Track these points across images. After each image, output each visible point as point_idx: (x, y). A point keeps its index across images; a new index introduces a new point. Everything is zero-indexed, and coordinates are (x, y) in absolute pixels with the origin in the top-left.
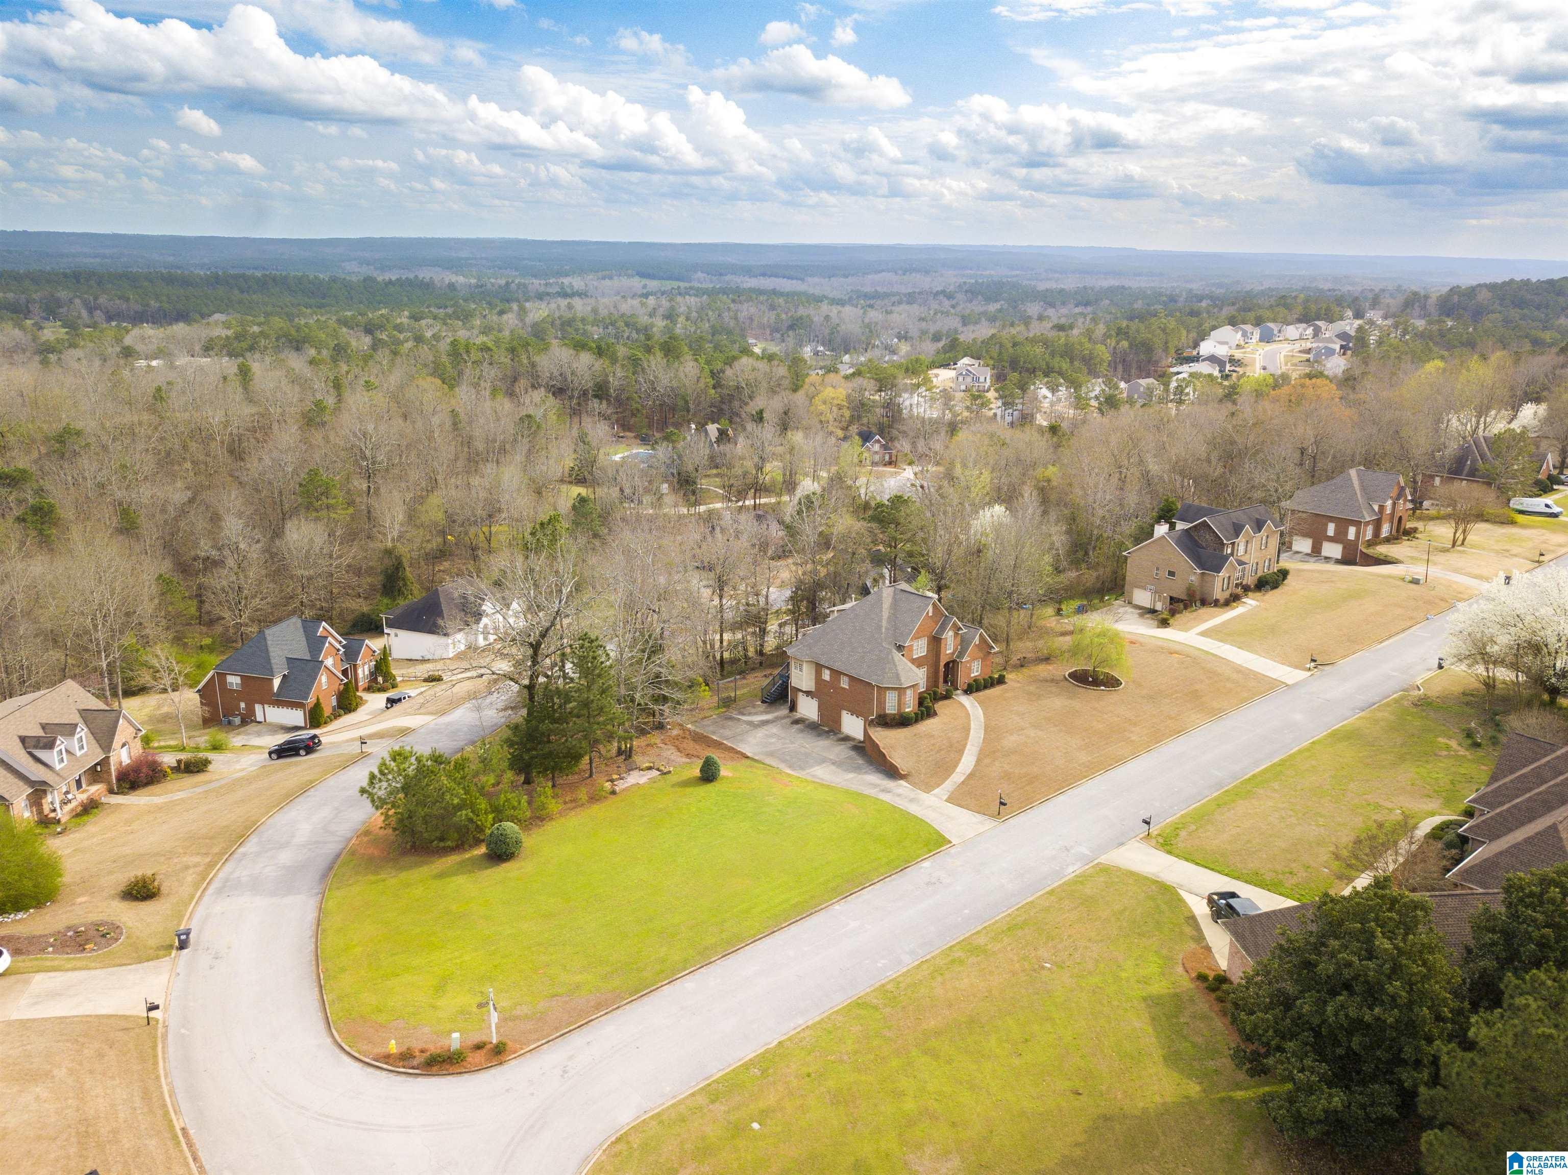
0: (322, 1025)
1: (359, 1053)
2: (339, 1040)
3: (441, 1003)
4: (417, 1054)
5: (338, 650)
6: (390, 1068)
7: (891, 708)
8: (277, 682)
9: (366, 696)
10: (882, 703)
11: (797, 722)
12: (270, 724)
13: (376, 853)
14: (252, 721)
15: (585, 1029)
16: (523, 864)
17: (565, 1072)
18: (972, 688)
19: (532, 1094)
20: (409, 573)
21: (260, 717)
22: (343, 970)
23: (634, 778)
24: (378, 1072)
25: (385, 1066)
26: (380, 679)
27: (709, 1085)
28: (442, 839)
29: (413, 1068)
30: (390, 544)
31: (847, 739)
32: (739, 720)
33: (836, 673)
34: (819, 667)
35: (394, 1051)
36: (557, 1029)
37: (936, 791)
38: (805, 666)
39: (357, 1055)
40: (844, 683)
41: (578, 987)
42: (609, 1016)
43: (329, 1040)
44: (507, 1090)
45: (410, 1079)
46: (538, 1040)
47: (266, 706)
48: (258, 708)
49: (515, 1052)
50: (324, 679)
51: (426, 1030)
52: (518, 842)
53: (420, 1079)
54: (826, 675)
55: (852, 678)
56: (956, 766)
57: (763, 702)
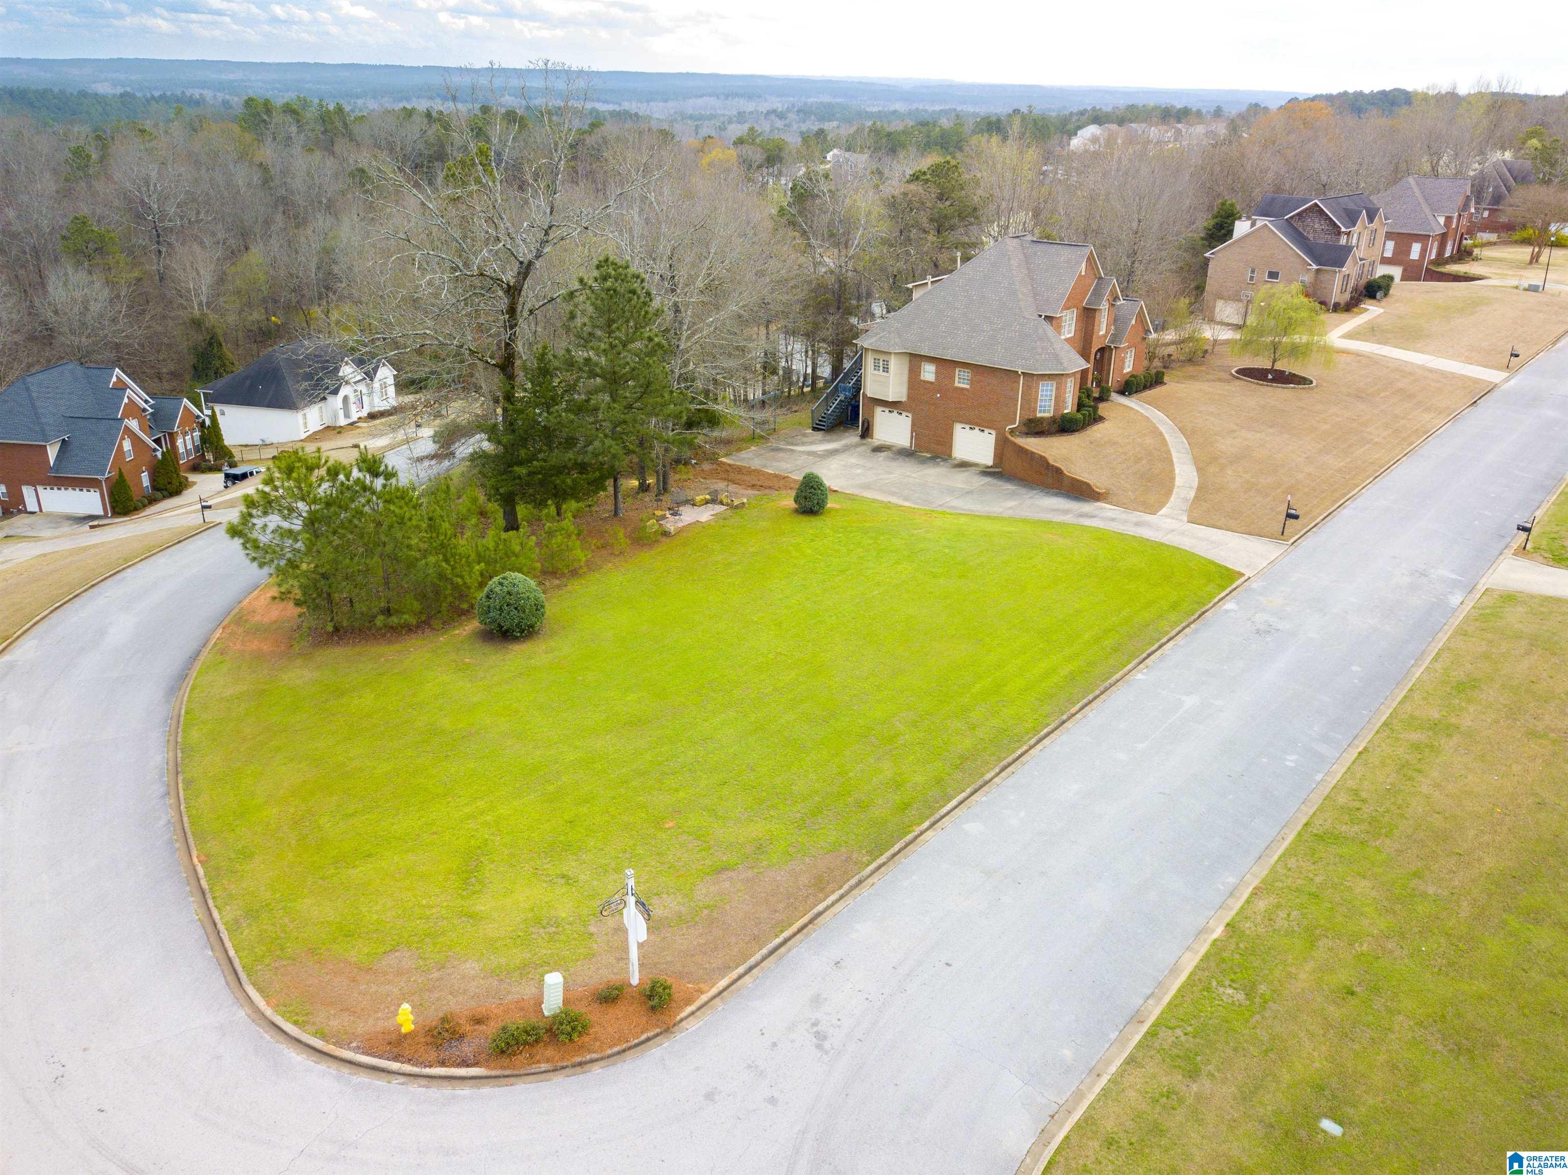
0: (218, 981)
1: (324, 1037)
2: (269, 1012)
3: (482, 905)
4: (467, 1028)
5: (144, 410)
6: (408, 1068)
7: (1045, 409)
8: (52, 453)
9: (192, 477)
10: (1030, 400)
11: (878, 449)
12: (49, 515)
13: (266, 648)
14: (20, 512)
15: (815, 934)
16: (552, 644)
17: (821, 1037)
18: (1129, 388)
19: (772, 1101)
20: (228, 350)
21: (31, 505)
22: (246, 855)
23: (688, 515)
24: (380, 1083)
25: (395, 1066)
26: (209, 456)
27: (1152, 1034)
28: (388, 612)
29: (465, 1064)
30: (196, 312)
31: (964, 465)
32: (792, 451)
33: (945, 364)
34: (915, 359)
35: (408, 1027)
36: (758, 940)
37: (1164, 511)
38: (893, 363)
39: (318, 1043)
40: (962, 380)
41: (760, 848)
42: (849, 900)
43: (241, 1014)
44: (710, 1096)
45: (465, 1091)
46: (728, 968)
47: (40, 489)
48: (27, 492)
49: (689, 1002)
50: (127, 445)
51: (471, 967)
52: (538, 607)
53: (486, 1090)
54: (929, 373)
55: (976, 368)
56: (1173, 479)
57: (814, 429)
